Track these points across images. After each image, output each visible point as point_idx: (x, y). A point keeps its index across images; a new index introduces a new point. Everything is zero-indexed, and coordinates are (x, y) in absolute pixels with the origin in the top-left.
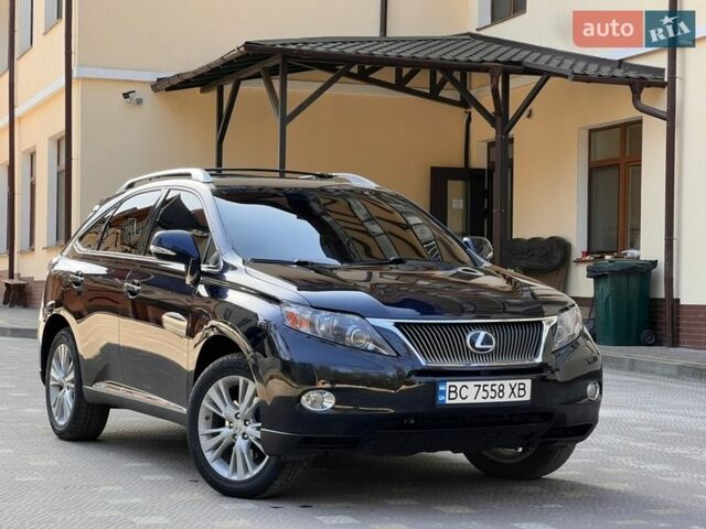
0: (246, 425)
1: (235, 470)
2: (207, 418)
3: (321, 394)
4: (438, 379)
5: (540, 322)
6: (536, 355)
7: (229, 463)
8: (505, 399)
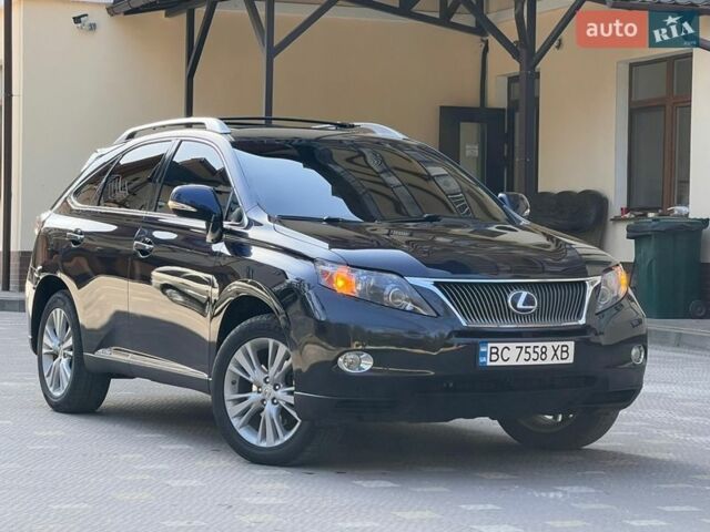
0: (276, 390)
1: (264, 436)
2: (233, 383)
3: (359, 355)
4: (479, 340)
5: (583, 282)
6: (579, 317)
7: (257, 430)
8: (548, 361)
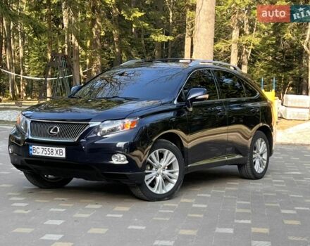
8: (54, 156)
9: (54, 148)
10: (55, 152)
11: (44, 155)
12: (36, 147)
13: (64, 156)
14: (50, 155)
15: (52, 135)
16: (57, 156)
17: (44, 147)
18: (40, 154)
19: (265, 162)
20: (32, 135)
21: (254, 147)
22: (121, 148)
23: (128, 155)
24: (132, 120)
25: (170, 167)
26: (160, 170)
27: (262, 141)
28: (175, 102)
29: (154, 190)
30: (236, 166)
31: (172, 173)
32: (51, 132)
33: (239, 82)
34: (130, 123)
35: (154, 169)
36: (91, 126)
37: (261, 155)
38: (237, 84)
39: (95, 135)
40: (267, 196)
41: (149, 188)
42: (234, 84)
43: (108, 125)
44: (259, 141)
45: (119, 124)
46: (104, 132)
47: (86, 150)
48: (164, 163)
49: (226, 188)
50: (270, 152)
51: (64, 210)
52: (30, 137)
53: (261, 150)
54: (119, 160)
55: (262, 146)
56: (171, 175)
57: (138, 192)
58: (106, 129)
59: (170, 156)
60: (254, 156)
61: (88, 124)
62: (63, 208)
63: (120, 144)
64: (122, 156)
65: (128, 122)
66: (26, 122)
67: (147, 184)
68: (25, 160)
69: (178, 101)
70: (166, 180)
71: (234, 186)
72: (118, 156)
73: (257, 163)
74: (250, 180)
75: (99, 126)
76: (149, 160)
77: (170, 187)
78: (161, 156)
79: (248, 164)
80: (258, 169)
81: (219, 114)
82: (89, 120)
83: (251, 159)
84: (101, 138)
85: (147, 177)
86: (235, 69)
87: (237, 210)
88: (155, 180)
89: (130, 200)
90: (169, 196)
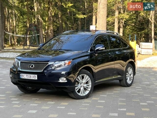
8: (32, 79)
9: (32, 75)
10: (32, 77)
11: (27, 78)
12: (23, 74)
13: (36, 79)
14: (30, 78)
15: (30, 69)
16: (33, 79)
17: (27, 75)
18: (25, 78)
19: (132, 78)
20: (21, 69)
21: (127, 71)
22: (64, 74)
23: (67, 77)
24: (69, 61)
25: (87, 83)
26: (82, 85)
27: (130, 69)
28: (89, 51)
29: (80, 94)
30: (119, 80)
31: (88, 85)
32: (30, 67)
33: (119, 40)
34: (68, 62)
35: (79, 84)
36: (49, 64)
37: (130, 75)
38: (118, 41)
39: (51, 69)
40: (133, 96)
41: (77, 93)
42: (117, 41)
43: (57, 63)
44: (129, 68)
45: (62, 63)
46: (55, 67)
47: (47, 76)
48: (84, 81)
49: (114, 92)
50: (134, 73)
51: (37, 105)
52: (20, 70)
53: (130, 73)
54: (63, 80)
55: (130, 71)
56: (87, 87)
57: (72, 95)
58: (56, 65)
59: (87, 78)
60: (127, 76)
61: (48, 63)
62: (36, 103)
63: (63, 73)
64: (64, 78)
65: (67, 62)
66: (18, 63)
67: (76, 91)
68: (18, 80)
69: (90, 51)
70: (85, 89)
71: (117, 91)
72: (62, 78)
73: (128, 79)
74: (125, 87)
75: (53, 64)
76: (77, 79)
77: (87, 92)
78: (83, 77)
79: (124, 80)
80: (129, 82)
81: (110, 56)
82: (48, 61)
83: (126, 77)
84: (54, 70)
85: (76, 88)
86: (117, 34)
87: (119, 104)
88: (80, 89)
89: (68, 99)
90: (87, 97)
